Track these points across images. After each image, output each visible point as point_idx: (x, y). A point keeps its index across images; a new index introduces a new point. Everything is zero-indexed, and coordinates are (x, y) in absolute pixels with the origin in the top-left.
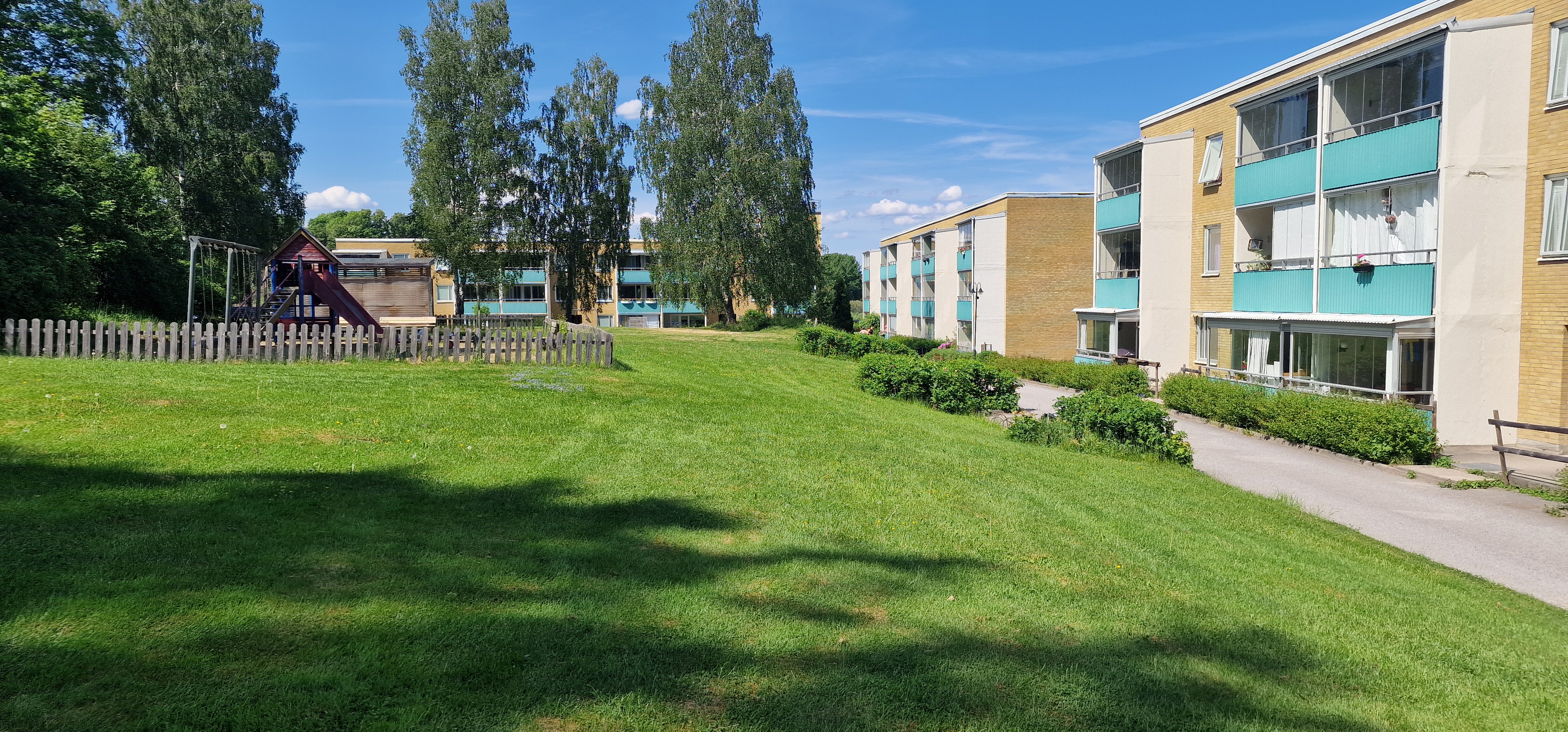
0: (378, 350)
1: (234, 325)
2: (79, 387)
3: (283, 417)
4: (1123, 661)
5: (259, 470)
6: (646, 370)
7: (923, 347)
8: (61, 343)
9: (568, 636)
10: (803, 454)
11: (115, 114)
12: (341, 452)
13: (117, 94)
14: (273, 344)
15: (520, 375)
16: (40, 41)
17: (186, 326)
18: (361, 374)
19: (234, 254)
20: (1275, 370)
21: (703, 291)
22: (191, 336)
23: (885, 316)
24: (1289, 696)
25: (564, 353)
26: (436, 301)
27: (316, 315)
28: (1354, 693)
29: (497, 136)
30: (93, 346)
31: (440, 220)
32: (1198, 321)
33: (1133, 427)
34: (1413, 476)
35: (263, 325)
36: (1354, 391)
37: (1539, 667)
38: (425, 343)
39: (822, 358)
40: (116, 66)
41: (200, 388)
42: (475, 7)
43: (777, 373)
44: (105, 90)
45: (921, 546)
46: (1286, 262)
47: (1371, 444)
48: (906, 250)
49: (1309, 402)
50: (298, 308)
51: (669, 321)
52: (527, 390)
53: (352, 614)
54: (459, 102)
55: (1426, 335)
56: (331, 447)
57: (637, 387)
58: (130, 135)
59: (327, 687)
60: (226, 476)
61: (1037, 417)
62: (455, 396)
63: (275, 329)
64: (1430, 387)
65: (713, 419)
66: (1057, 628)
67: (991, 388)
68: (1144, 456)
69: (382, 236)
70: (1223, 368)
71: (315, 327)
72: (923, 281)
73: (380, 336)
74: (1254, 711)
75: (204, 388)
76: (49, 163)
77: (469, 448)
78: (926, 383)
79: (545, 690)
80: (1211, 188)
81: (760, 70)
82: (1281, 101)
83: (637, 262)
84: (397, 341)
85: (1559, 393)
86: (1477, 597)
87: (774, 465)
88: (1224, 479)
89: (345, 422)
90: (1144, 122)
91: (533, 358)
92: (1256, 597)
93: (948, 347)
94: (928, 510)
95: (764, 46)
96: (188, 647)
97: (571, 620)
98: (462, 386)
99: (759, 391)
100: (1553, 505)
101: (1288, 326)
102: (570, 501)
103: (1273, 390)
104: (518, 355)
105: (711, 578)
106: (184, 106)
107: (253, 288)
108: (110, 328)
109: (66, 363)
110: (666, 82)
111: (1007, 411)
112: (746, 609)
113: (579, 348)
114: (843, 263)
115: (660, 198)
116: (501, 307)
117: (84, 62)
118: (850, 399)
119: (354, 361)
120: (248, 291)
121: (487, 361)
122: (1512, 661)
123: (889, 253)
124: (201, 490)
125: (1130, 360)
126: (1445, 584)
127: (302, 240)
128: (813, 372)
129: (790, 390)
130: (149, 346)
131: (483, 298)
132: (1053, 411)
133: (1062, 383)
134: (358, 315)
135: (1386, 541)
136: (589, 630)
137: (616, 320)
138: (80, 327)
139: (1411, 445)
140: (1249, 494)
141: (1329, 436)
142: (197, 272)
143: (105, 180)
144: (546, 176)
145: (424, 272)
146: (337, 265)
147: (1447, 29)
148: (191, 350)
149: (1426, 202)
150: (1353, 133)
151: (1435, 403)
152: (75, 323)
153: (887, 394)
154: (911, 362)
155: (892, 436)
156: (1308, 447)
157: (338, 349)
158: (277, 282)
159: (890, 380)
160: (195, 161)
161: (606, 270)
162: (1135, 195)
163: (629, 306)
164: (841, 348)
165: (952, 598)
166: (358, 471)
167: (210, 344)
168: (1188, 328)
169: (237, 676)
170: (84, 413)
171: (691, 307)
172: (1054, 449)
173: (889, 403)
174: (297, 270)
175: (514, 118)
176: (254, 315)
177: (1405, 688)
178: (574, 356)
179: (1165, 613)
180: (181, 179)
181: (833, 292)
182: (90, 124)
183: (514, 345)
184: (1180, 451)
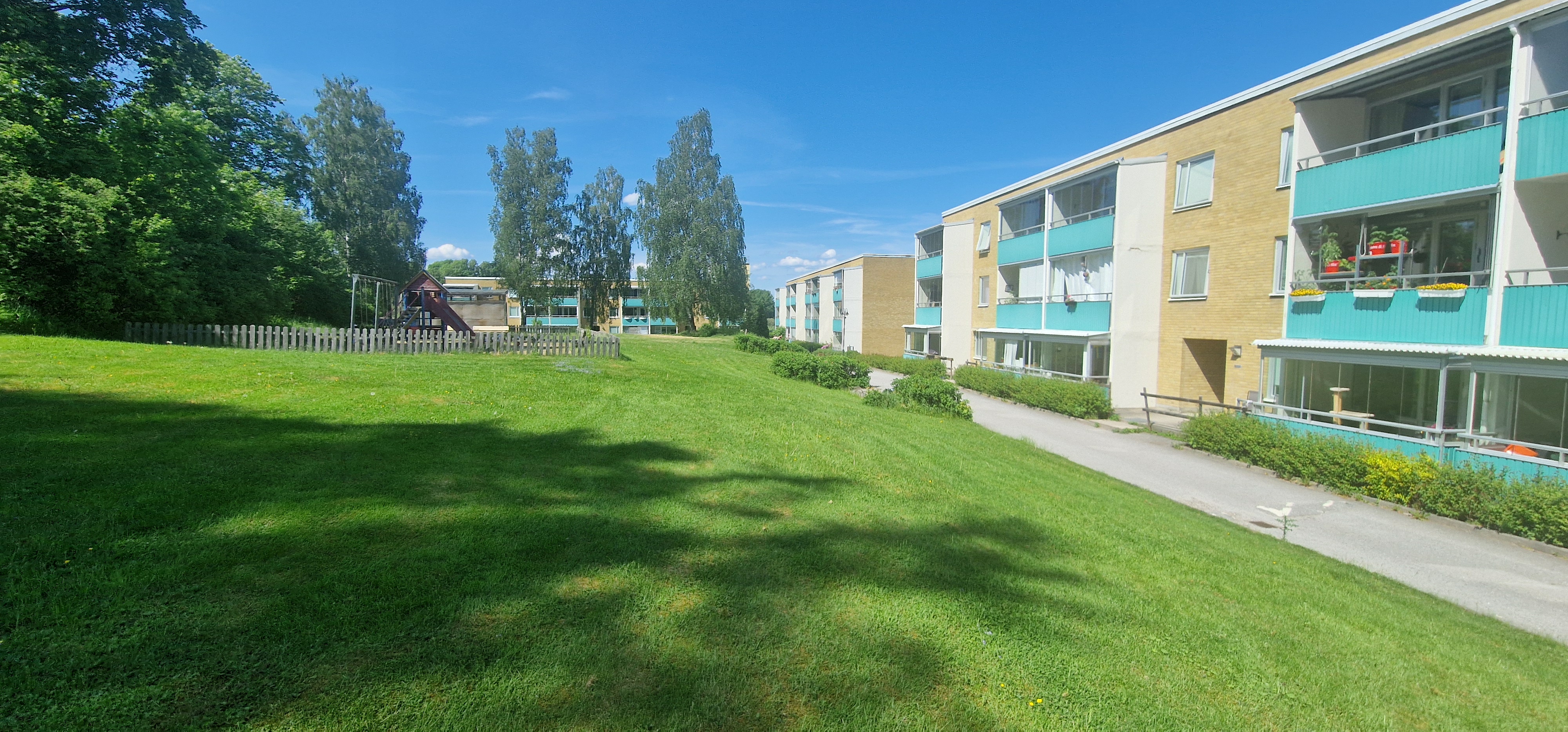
0: (472, 346)
1: (381, 330)
2: (279, 369)
3: (409, 388)
4: (934, 538)
5: (396, 422)
6: (641, 360)
7: (812, 347)
8: (269, 341)
9: (594, 526)
10: (739, 413)
11: (305, 197)
12: (448, 410)
13: (307, 185)
14: (405, 342)
15: (561, 363)
16: (257, 150)
17: (350, 330)
18: (461, 361)
19: (381, 285)
20: (1020, 363)
21: (677, 311)
22: (353, 337)
23: (789, 328)
24: (1031, 558)
25: (589, 350)
26: (509, 317)
27: (433, 324)
28: (1067, 554)
29: (548, 214)
30: (290, 342)
31: (511, 266)
32: (976, 333)
33: (938, 397)
34: (1098, 426)
35: (399, 330)
36: (1065, 376)
37: (1170, 537)
38: (502, 342)
39: (750, 354)
40: (306, 167)
41: (358, 370)
42: (535, 134)
43: (722, 363)
44: (298, 181)
45: (812, 470)
46: (1027, 299)
47: (1074, 407)
48: (802, 288)
49: (1040, 382)
50: (421, 320)
51: (654, 330)
52: (565, 372)
53: (456, 512)
54: (524, 193)
55: (1106, 343)
56: (442, 407)
57: (635, 371)
58: (315, 210)
59: (440, 559)
60: (375, 426)
61: (881, 391)
62: (521, 376)
63: (407, 333)
64: (1108, 374)
65: (682, 391)
66: (894, 519)
67: (854, 373)
68: (944, 414)
69: (475, 276)
70: (989, 361)
71: (432, 332)
72: (812, 307)
73: (473, 338)
74: (1010, 567)
75: (361, 370)
76: (261, 227)
77: (530, 408)
78: (814, 370)
79: (579, 560)
80: (984, 254)
81: (712, 177)
82: (1024, 203)
83: (635, 293)
84: (484, 341)
85: (1179, 378)
86: (1133, 497)
87: (720, 420)
88: (991, 428)
89: (451, 391)
90: (945, 213)
91: (570, 352)
92: (1011, 499)
93: (827, 348)
94: (816, 447)
95: (716, 162)
96: (351, 534)
97: (596, 516)
98: (525, 370)
99: (711, 374)
100: (1176, 443)
101: (1028, 337)
102: (594, 442)
103: (1019, 374)
104: (560, 351)
105: (683, 490)
106: (350, 193)
107: (393, 307)
108: (301, 331)
109: (272, 353)
110: (653, 182)
111: (862, 387)
112: (705, 509)
113: (598, 346)
114: (763, 295)
115: (649, 254)
116: (550, 321)
117: (285, 164)
118: (767, 380)
119: (456, 353)
120: (390, 309)
121: (541, 354)
122: (1155, 534)
123: (791, 289)
124: (359, 434)
125: (936, 357)
126: (1116, 489)
127: (424, 278)
128: (744, 362)
129: (730, 374)
130: (326, 343)
131: (538, 315)
132: (891, 388)
133: (895, 370)
134: (459, 325)
135: (1083, 464)
136: (606, 522)
137: (621, 330)
138: (281, 330)
139: (1097, 408)
140: (1005, 437)
141: (1051, 402)
142: (357, 296)
143: (298, 238)
144: (578, 240)
145: (502, 298)
146: (446, 294)
147: (1119, 164)
148: (353, 346)
149: (1106, 264)
150: (1065, 223)
151: (1110, 383)
152: (278, 328)
153: (790, 376)
154: (805, 356)
155: (794, 403)
156: (1039, 409)
157: (447, 346)
158: (408, 303)
159: (792, 368)
160: (356, 227)
161: (616, 298)
162: (939, 258)
163: (630, 321)
164: (761, 348)
165: (831, 501)
166: (460, 422)
167: (365, 342)
168: (970, 337)
169: (382, 552)
170: (283, 385)
171: (669, 322)
172: (891, 410)
173: (791, 382)
174: (420, 296)
175: (559, 203)
176: (395, 324)
177: (1095, 551)
178: (595, 351)
179: (958, 508)
180: (347, 238)
181: (757, 313)
182: (289, 203)
183: (558, 345)
184: (965, 411)
